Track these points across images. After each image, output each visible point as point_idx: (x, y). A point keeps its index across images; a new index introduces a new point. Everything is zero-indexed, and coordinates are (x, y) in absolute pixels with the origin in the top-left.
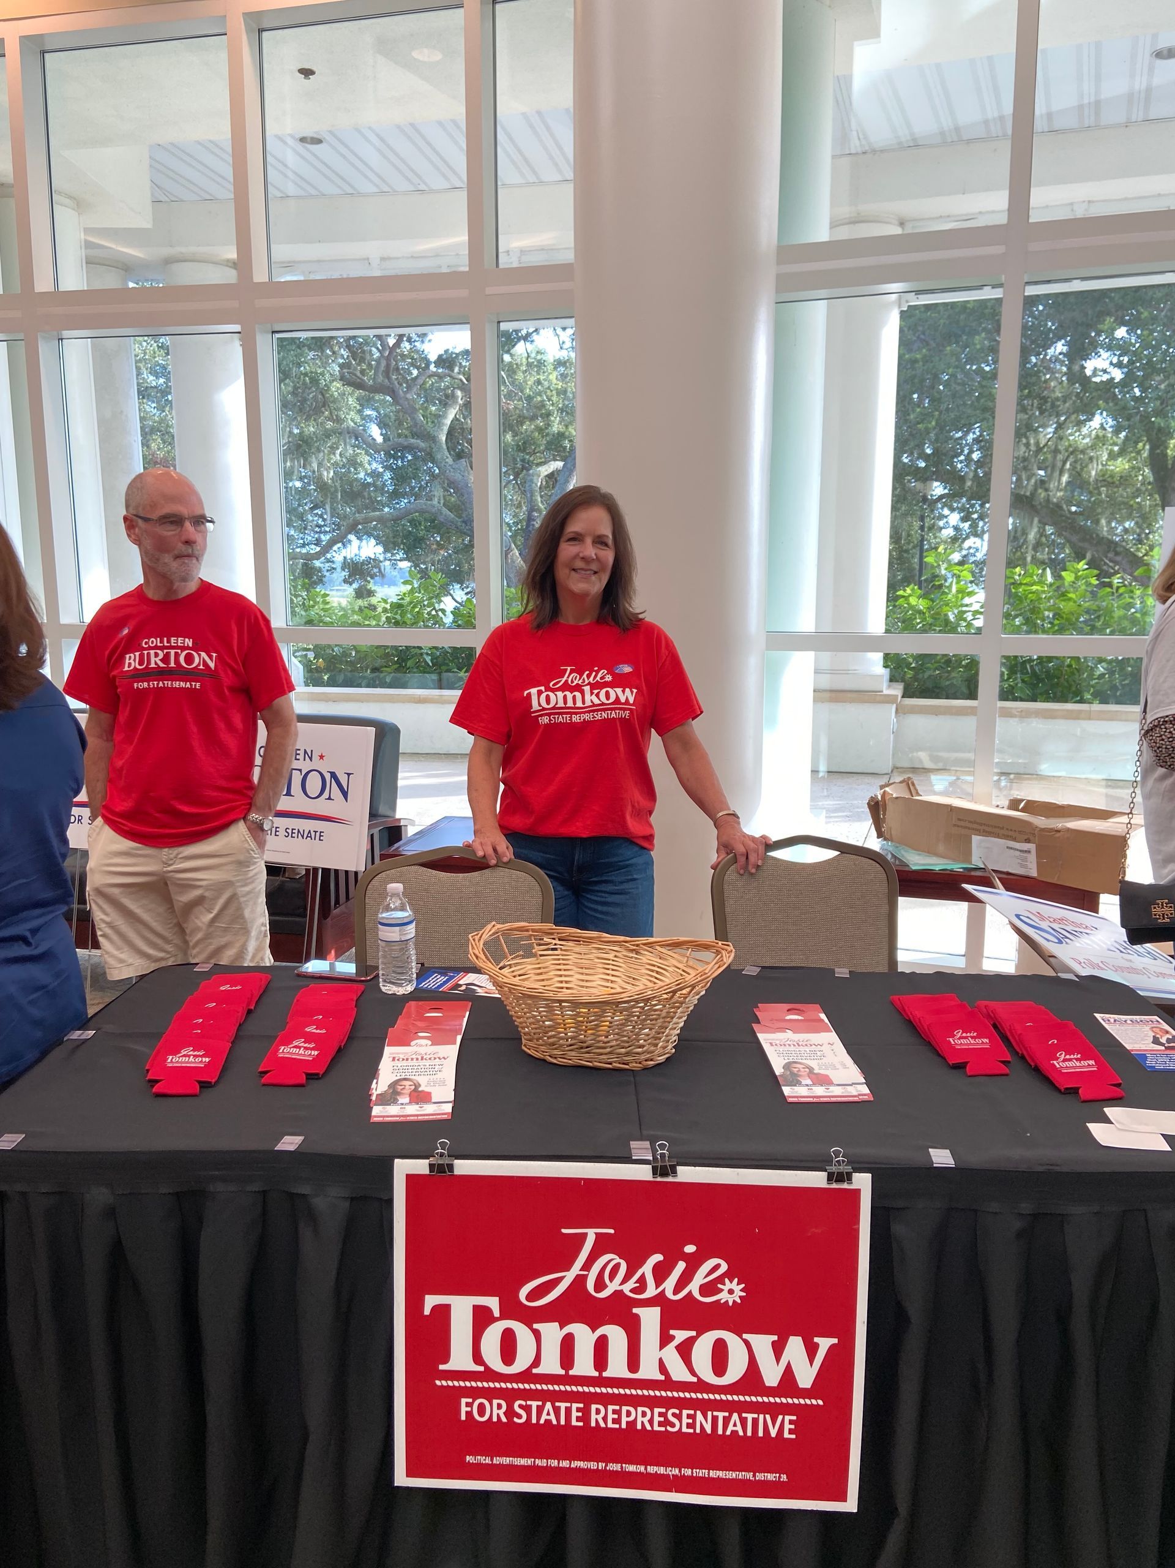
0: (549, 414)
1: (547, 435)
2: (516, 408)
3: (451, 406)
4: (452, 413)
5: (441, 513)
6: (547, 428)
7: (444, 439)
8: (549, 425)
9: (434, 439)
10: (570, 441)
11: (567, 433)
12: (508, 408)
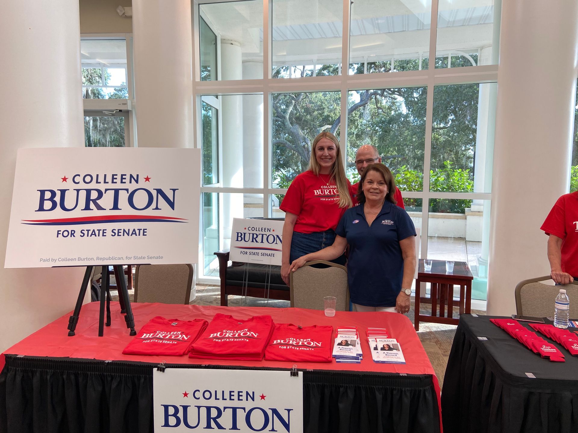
0: (324, 109)
1: (323, 116)
2: (312, 106)
3: (290, 106)
4: (291, 109)
5: (287, 144)
6: (323, 114)
7: (288, 117)
8: (324, 112)
9: (285, 118)
10: (332, 118)
11: (331, 115)
12: (309, 107)
